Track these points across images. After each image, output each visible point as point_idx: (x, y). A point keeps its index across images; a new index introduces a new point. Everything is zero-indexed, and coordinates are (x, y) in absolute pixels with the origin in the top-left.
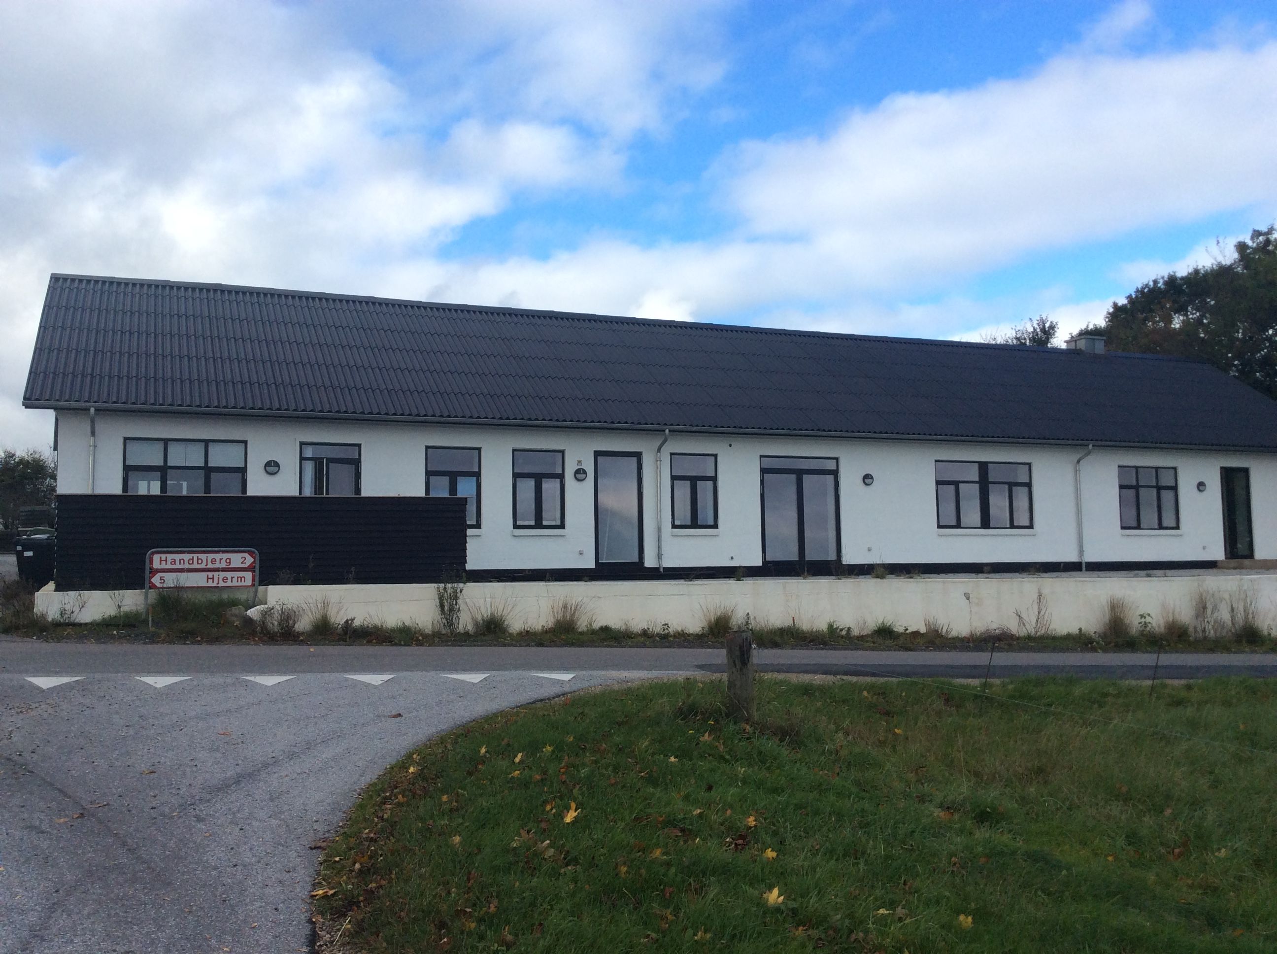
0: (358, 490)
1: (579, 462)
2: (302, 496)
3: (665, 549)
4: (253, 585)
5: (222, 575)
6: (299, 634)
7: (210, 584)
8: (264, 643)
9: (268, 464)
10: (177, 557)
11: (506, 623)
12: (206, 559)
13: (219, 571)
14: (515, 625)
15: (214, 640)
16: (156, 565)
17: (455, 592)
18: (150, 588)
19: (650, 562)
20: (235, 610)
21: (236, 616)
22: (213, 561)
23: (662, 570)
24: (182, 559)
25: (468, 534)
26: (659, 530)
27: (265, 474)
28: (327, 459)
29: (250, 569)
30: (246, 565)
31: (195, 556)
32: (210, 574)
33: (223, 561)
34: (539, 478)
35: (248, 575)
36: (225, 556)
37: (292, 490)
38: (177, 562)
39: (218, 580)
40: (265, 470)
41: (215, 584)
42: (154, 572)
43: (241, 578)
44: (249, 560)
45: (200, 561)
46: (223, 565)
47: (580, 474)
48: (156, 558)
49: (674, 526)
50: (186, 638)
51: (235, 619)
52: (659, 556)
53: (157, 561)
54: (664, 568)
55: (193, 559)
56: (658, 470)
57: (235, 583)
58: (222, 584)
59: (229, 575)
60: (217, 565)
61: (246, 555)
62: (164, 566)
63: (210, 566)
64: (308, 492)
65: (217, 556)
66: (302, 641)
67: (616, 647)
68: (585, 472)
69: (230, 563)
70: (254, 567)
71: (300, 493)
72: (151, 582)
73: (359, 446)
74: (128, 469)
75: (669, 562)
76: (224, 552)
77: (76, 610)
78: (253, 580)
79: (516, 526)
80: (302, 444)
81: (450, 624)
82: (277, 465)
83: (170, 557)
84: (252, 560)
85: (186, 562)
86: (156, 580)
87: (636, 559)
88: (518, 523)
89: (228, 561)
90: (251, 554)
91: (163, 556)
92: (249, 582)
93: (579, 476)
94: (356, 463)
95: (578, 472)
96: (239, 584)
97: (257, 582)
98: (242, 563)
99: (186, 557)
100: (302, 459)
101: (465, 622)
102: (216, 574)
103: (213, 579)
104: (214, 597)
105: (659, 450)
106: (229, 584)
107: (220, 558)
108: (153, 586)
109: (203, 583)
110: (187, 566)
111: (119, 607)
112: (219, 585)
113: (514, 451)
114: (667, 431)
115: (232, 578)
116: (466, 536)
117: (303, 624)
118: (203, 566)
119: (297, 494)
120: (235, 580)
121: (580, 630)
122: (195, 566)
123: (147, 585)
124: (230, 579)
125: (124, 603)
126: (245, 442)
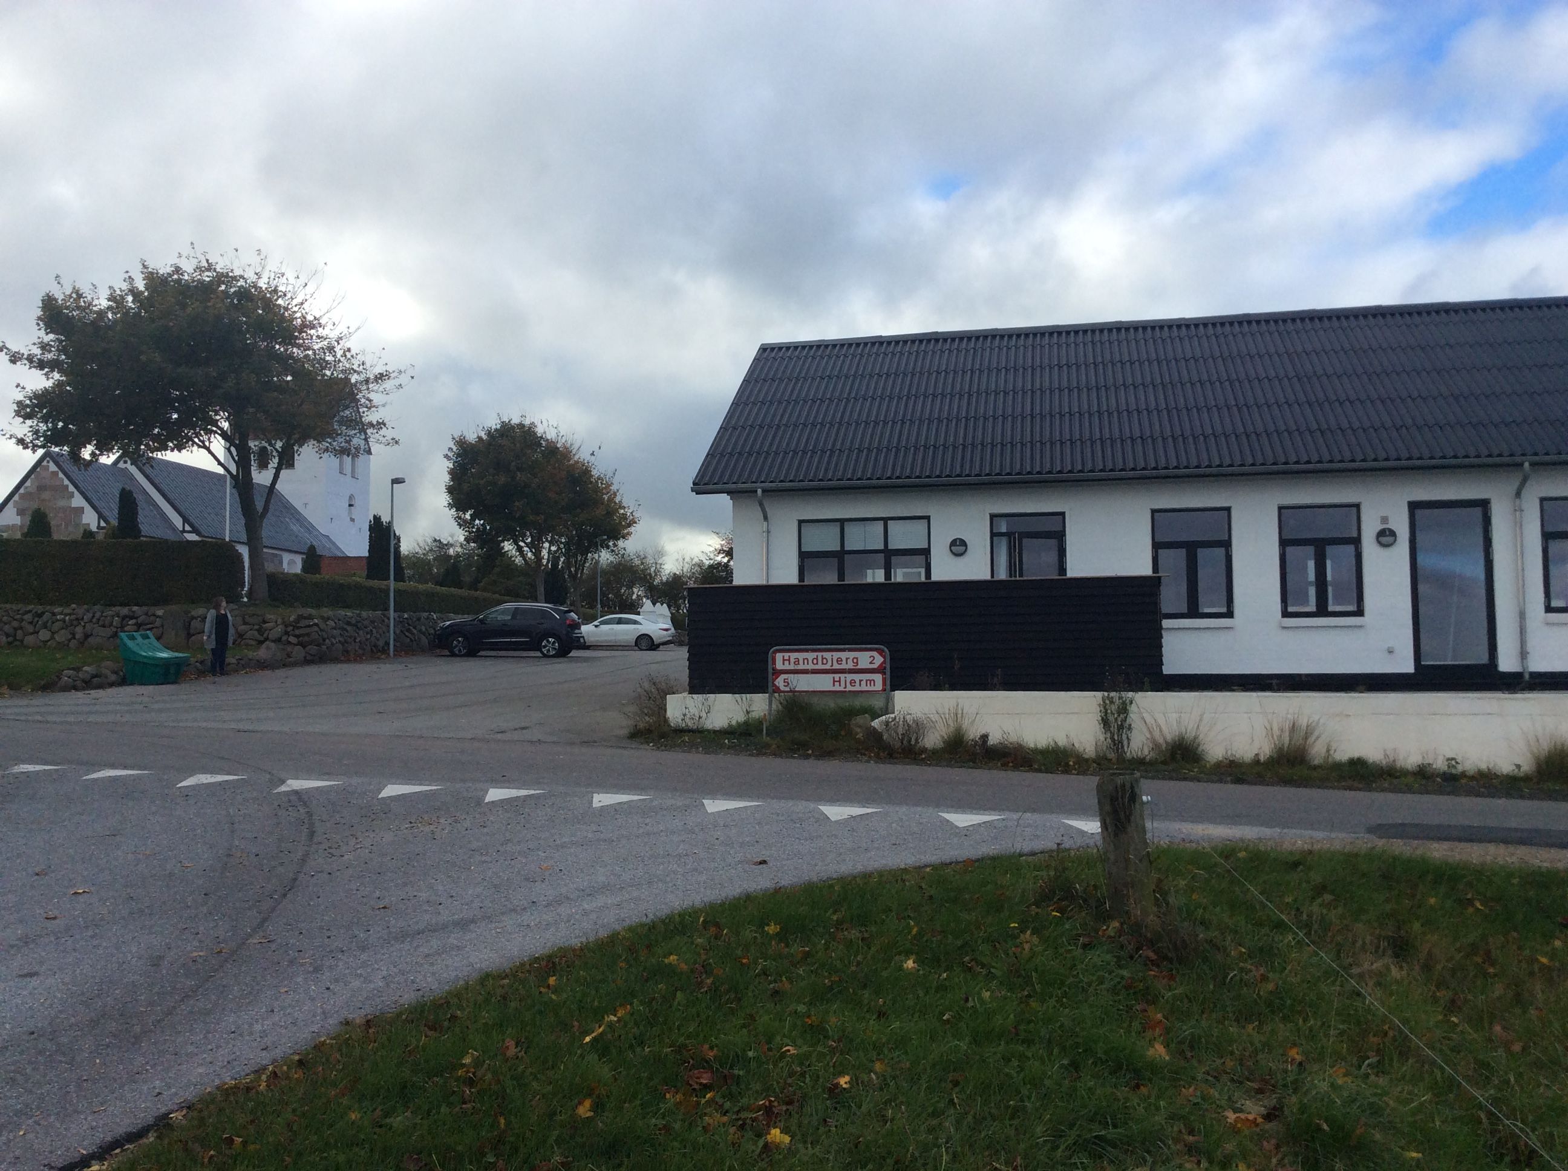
0: (1062, 570)
1: (1385, 520)
2: (996, 578)
3: (1532, 644)
4: (884, 690)
5: (850, 677)
6: (924, 750)
7: (837, 688)
8: (879, 759)
9: (954, 543)
10: (801, 656)
11: (1200, 749)
12: (831, 658)
13: (845, 673)
14: (1215, 750)
15: (826, 754)
16: (779, 666)
17: (1124, 703)
18: (774, 692)
19: (1507, 663)
20: (860, 720)
21: (860, 727)
22: (839, 661)
23: (1527, 676)
24: (806, 658)
25: (1164, 627)
26: (1522, 615)
27: (953, 556)
28: (1020, 534)
29: (880, 670)
30: (875, 666)
31: (820, 654)
32: (837, 676)
33: (850, 661)
34: (1320, 547)
35: (878, 678)
36: (852, 654)
37: (982, 573)
38: (801, 662)
39: (845, 683)
40: (951, 550)
41: (842, 689)
42: (777, 673)
43: (870, 681)
44: (879, 660)
45: (825, 661)
46: (850, 665)
47: (1385, 537)
48: (779, 656)
49: (1549, 609)
50: (794, 751)
51: (859, 730)
52: (1523, 654)
53: (780, 660)
54: (1532, 674)
55: (817, 659)
56: (1518, 525)
57: (864, 688)
58: (849, 688)
59: (857, 677)
60: (844, 666)
61: (875, 654)
62: (787, 667)
63: (836, 666)
64: (1002, 575)
65: (843, 655)
66: (923, 759)
67: (1360, 790)
68: (1393, 533)
69: (857, 663)
70: (885, 668)
71: (992, 576)
72: (774, 685)
73: (1062, 514)
74: (804, 557)
75: (1540, 664)
76: (850, 650)
77: (704, 715)
78: (884, 683)
79: (1286, 614)
80: (993, 517)
81: (1117, 745)
82: (963, 543)
83: (794, 656)
84: (882, 660)
85: (810, 662)
86: (780, 682)
87: (1484, 659)
88: (1290, 609)
89: (855, 661)
90: (881, 652)
91: (786, 655)
92: (879, 686)
93: (1384, 540)
94: (1060, 536)
95: (1381, 534)
96: (868, 688)
97: (888, 687)
98: (871, 663)
99: (811, 656)
100: (993, 535)
101: (1138, 744)
102: (842, 676)
103: (840, 681)
104: (845, 703)
105: (1518, 494)
106: (857, 688)
107: (847, 657)
108: (777, 690)
109: (829, 687)
110: (811, 667)
111: (748, 712)
112: (847, 689)
113: (1280, 508)
114: (1527, 465)
115: (861, 681)
116: (1161, 628)
117: (932, 740)
118: (828, 667)
119: (988, 577)
120: (863, 683)
121: (1316, 762)
122: (820, 666)
123: (770, 689)
124: (858, 682)
125: (754, 708)
126: (928, 518)
